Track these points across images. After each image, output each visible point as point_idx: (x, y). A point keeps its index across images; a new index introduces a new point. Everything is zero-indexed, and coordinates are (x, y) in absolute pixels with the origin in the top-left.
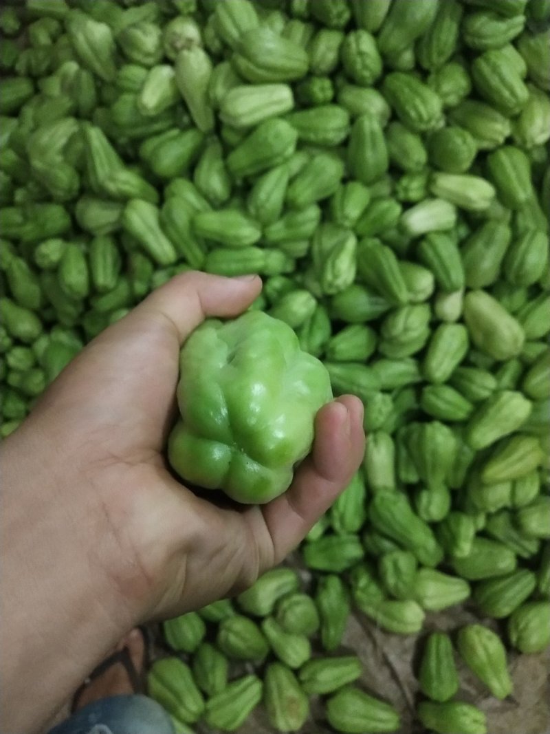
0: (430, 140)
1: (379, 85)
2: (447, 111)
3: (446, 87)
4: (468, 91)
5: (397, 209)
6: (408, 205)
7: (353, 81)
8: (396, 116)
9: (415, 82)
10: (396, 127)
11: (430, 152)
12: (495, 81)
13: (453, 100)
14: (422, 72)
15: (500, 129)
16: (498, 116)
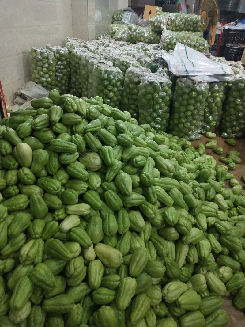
0: (60, 196)
1: (36, 183)
2: (64, 185)
3: (60, 178)
4: (68, 177)
5: (57, 223)
6: (60, 221)
7: (25, 184)
8: (45, 191)
9: (49, 179)
10: (47, 195)
11: (62, 200)
12: (76, 172)
13: (64, 181)
14: (50, 175)
15: (84, 186)
16: (81, 182)
